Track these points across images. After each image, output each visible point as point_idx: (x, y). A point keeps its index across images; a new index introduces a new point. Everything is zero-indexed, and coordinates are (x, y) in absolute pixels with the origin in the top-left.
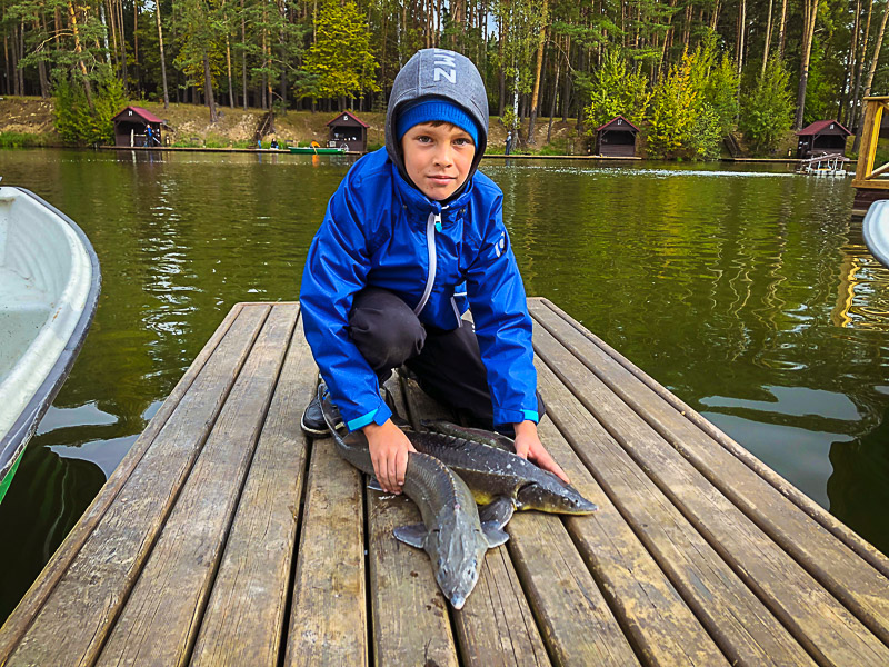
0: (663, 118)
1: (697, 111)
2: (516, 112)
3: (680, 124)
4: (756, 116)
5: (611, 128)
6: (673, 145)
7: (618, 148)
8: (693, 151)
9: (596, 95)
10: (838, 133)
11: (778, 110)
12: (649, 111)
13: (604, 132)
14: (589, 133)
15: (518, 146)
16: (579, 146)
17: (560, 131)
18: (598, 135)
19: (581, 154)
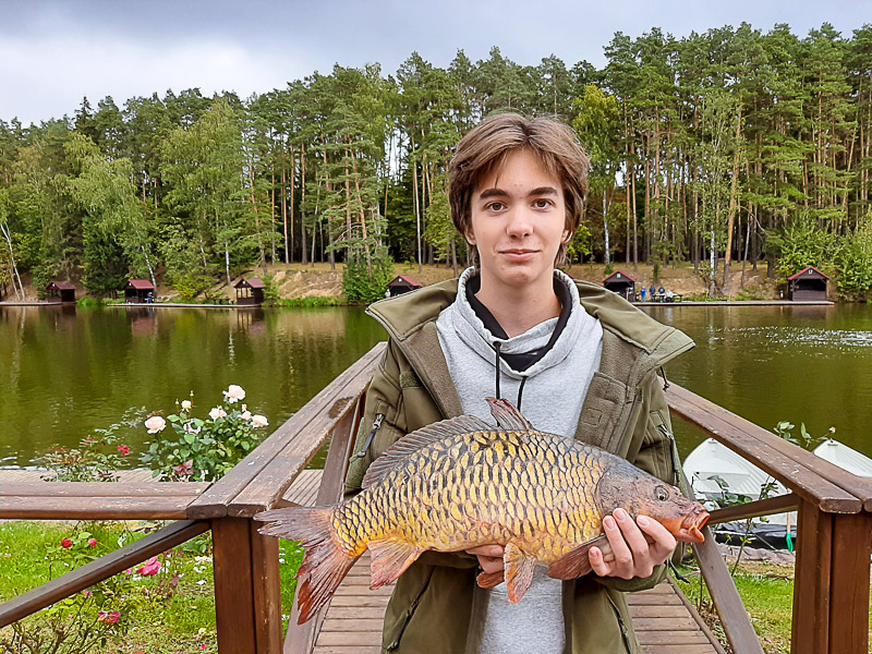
0: (851, 266)
2: (712, 266)
5: (803, 277)
6: (862, 290)
7: (810, 293)
9: (787, 249)
12: (838, 261)
13: (796, 280)
14: (783, 280)
15: (715, 293)
16: (772, 291)
17: (751, 279)
18: (790, 282)
19: (774, 299)
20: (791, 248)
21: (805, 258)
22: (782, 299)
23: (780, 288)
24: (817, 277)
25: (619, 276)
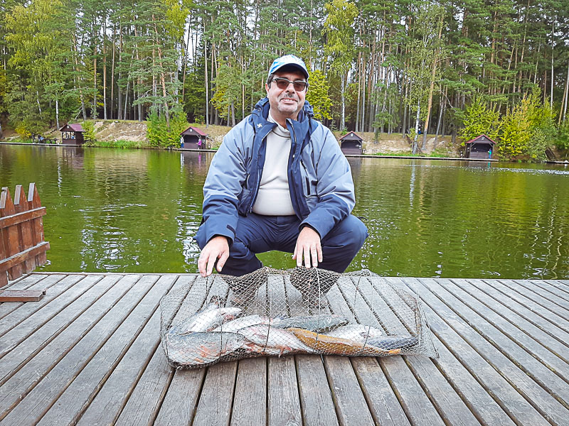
0: (509, 136)
1: (531, 132)
2: (416, 131)
3: (521, 139)
5: (477, 142)
6: (515, 152)
7: (481, 154)
8: (529, 156)
9: (467, 122)
12: (501, 132)
13: (472, 144)
14: (463, 144)
15: (417, 151)
18: (468, 145)
19: (456, 157)
20: (470, 121)
23: (460, 149)
24: (488, 142)
25: (352, 135)
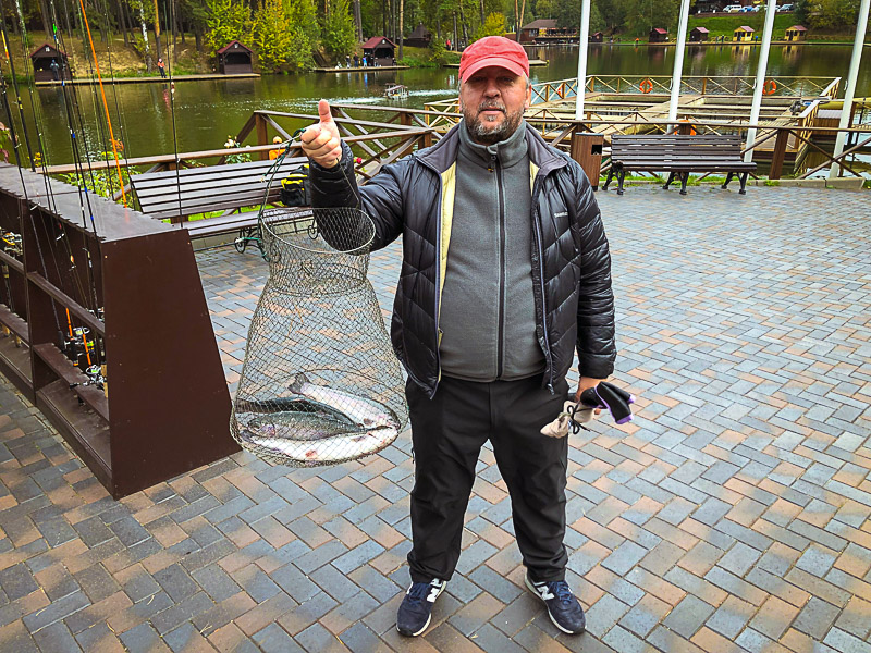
0: (267, 40)
1: (292, 34)
2: (146, 39)
3: (281, 44)
4: (332, 35)
5: (231, 51)
6: (278, 62)
7: (239, 67)
8: (294, 65)
9: (212, 22)
10: (388, 46)
11: (346, 30)
12: (256, 35)
13: (225, 53)
14: (213, 54)
15: (153, 68)
16: (205, 66)
17: (183, 53)
18: (220, 56)
19: (208, 73)
20: (216, 22)
21: (229, 32)
22: (214, 73)
23: (210, 61)
24: (242, 51)
25: (48, 50)
